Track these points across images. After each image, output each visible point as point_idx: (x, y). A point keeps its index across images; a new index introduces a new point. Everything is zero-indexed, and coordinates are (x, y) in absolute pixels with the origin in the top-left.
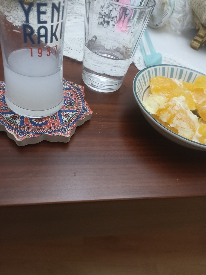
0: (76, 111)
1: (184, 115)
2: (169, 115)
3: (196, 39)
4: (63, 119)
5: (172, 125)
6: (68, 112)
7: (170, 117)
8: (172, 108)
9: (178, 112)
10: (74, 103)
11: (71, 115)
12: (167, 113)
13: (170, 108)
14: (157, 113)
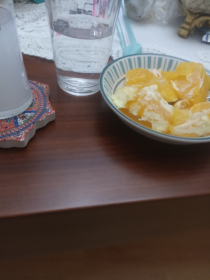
0: (35, 112)
1: (156, 106)
2: (139, 107)
3: (183, 26)
4: (18, 121)
5: (143, 119)
6: (26, 114)
7: (140, 109)
8: (142, 99)
9: (149, 102)
10: (35, 104)
11: (29, 116)
12: (136, 105)
13: (139, 100)
14: (126, 106)
